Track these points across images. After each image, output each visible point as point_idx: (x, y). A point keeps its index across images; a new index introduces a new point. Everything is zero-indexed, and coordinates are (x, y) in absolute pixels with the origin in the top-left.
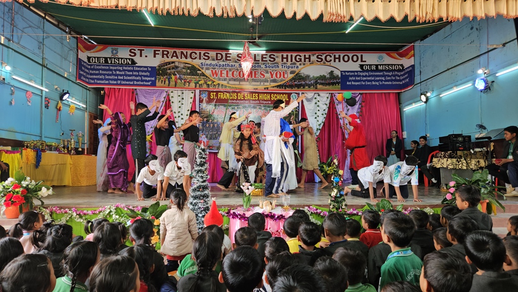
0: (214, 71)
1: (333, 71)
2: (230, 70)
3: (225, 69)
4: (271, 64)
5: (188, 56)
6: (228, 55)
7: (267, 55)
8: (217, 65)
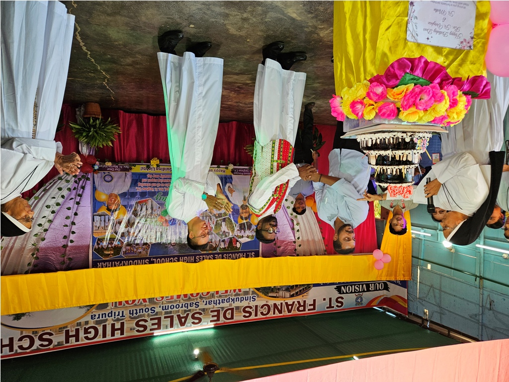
1: (15, 319)
3: (220, 296)
4: (144, 316)
5: (272, 309)
6: (215, 318)
7: (151, 330)
8: (233, 300)
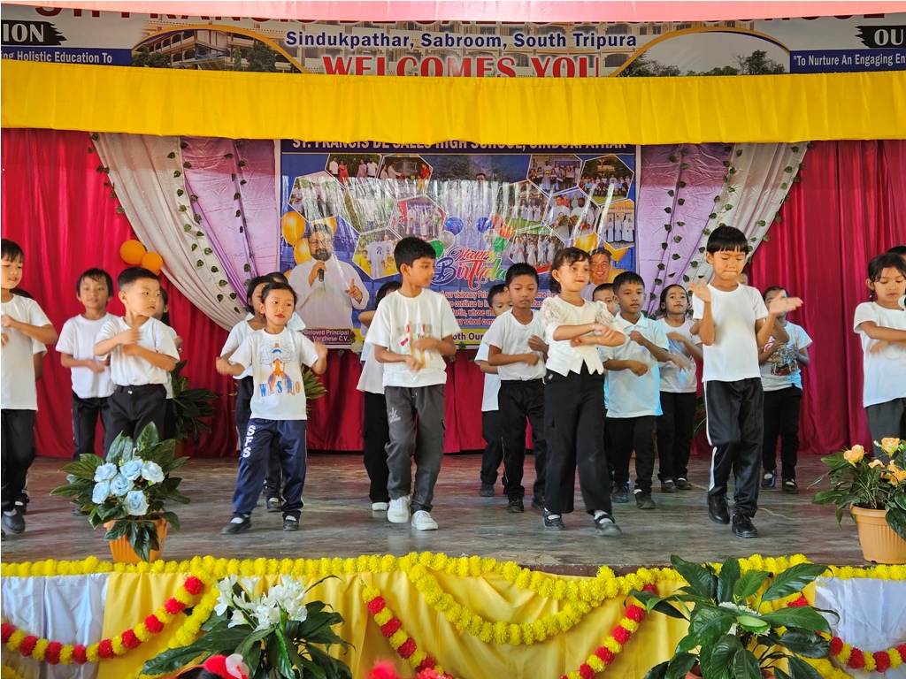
0: (334, 62)
1: (763, 54)
2: (391, 56)
4: (538, 31)
8: (343, 40)
